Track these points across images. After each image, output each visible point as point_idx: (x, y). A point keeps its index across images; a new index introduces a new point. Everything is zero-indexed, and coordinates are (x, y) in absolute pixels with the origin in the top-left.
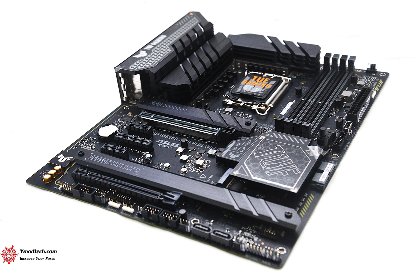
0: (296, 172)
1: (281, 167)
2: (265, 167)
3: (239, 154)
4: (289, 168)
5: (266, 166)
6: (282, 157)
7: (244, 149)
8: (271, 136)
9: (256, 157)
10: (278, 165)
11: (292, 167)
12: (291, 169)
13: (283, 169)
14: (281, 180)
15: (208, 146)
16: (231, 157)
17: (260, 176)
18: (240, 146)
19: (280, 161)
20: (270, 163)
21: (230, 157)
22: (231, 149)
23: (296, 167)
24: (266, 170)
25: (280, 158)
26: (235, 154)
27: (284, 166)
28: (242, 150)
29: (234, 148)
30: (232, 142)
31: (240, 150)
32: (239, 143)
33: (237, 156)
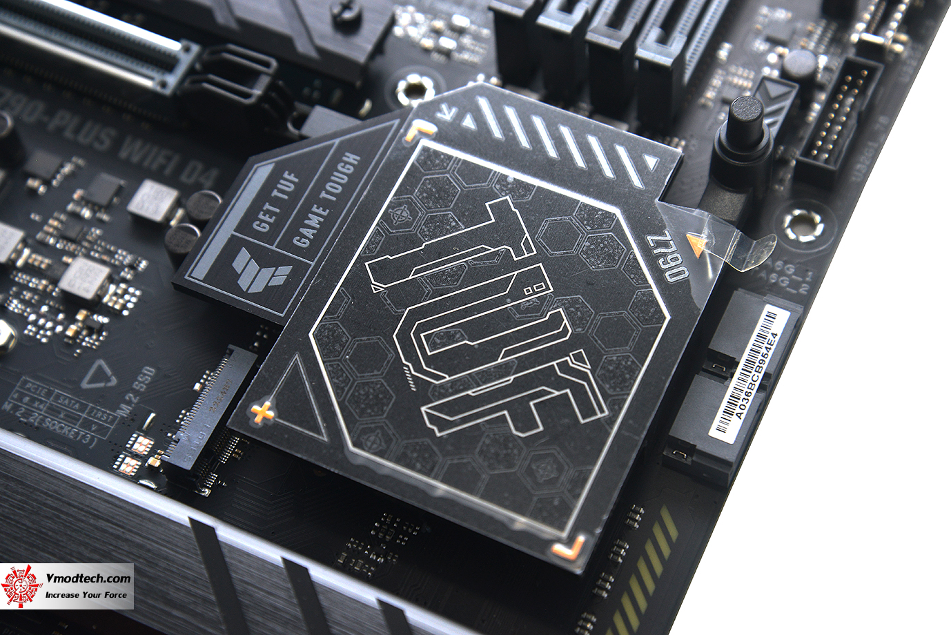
0: (588, 410)
1: (504, 370)
2: (418, 368)
3: (284, 261)
4: (548, 377)
5: (430, 361)
6: (517, 293)
7: (314, 221)
8: (469, 122)
9: (377, 287)
10: (490, 352)
11: (564, 367)
12: (559, 384)
13: (518, 386)
14: (501, 470)
15: (139, 143)
16: (243, 283)
17: (388, 441)
18: (295, 196)
19: (505, 319)
20: (449, 337)
21: (238, 291)
22: (245, 225)
23: (586, 368)
24: (426, 392)
25: (501, 301)
26: (265, 259)
27: (523, 363)
28: (303, 231)
29: (262, 213)
30: (255, 166)
31: (294, 231)
32: (292, 178)
33: (273, 276)
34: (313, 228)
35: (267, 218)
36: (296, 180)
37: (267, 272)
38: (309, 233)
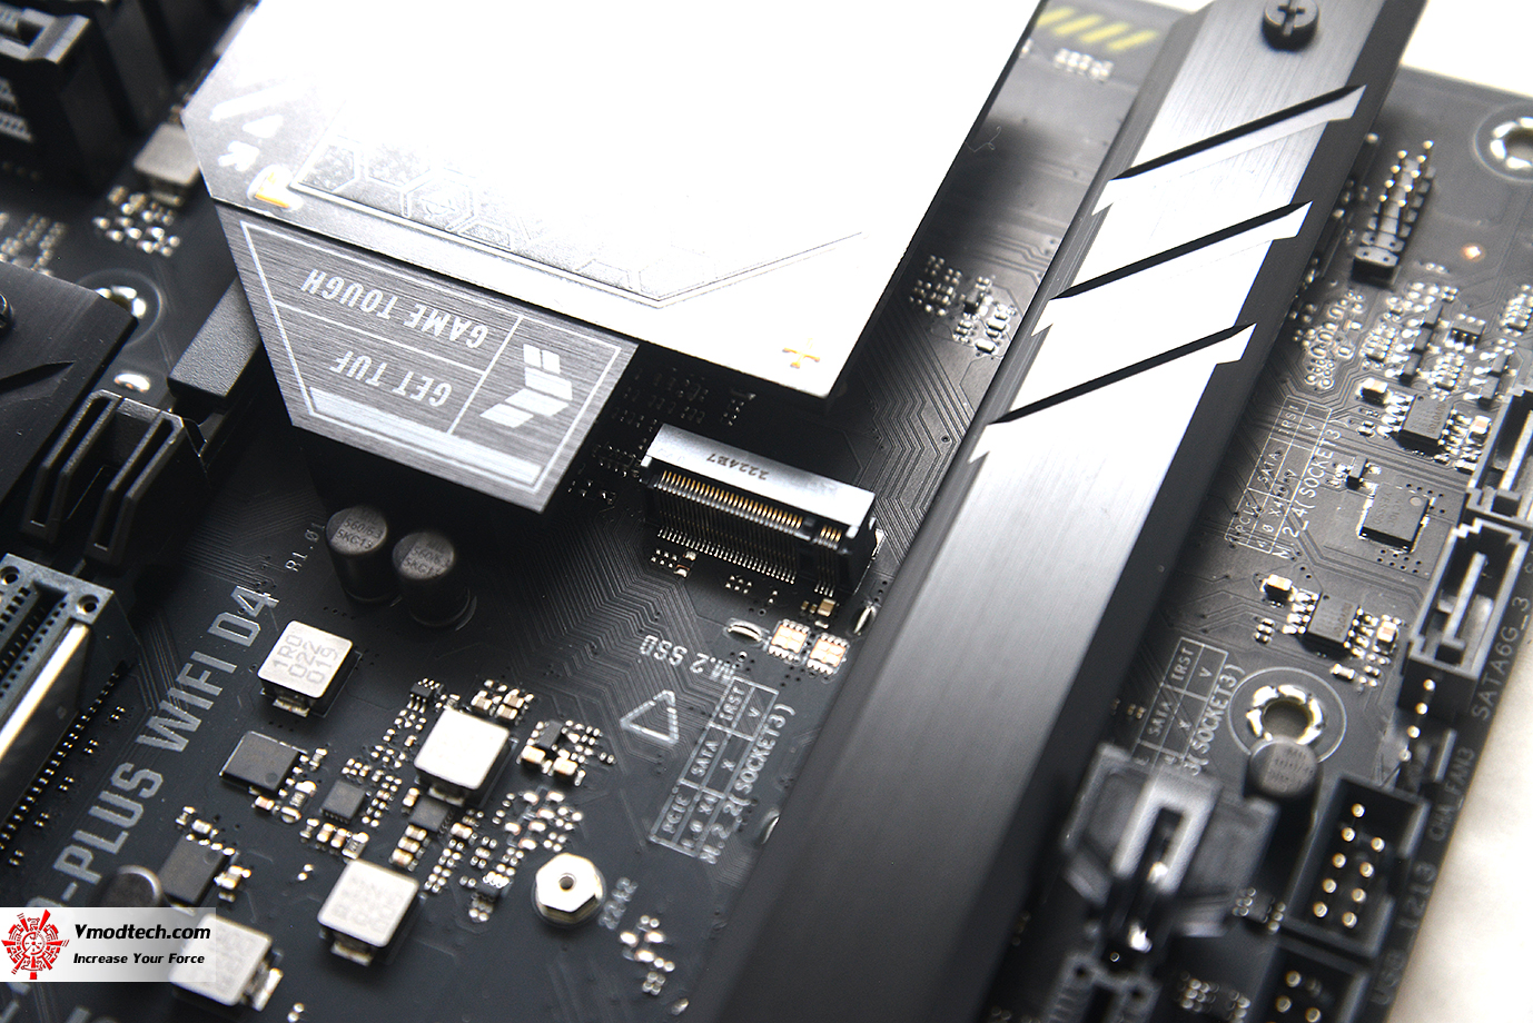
7: (436, 323)
8: (263, 127)
15: (155, 723)
16: (550, 409)
21: (564, 417)
22: (436, 418)
26: (511, 379)
28: (454, 335)
29: (413, 397)
30: (312, 413)
31: (456, 349)
32: (343, 362)
33: (541, 369)
34: (451, 323)
35: (424, 390)
36: (350, 354)
37: (531, 377)
38: (460, 327)
